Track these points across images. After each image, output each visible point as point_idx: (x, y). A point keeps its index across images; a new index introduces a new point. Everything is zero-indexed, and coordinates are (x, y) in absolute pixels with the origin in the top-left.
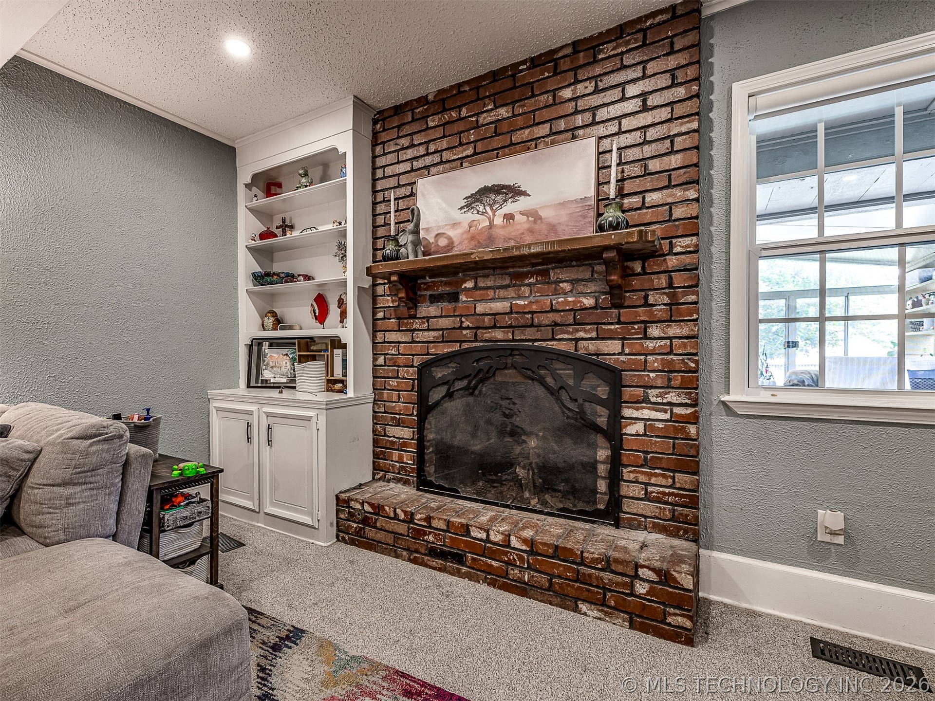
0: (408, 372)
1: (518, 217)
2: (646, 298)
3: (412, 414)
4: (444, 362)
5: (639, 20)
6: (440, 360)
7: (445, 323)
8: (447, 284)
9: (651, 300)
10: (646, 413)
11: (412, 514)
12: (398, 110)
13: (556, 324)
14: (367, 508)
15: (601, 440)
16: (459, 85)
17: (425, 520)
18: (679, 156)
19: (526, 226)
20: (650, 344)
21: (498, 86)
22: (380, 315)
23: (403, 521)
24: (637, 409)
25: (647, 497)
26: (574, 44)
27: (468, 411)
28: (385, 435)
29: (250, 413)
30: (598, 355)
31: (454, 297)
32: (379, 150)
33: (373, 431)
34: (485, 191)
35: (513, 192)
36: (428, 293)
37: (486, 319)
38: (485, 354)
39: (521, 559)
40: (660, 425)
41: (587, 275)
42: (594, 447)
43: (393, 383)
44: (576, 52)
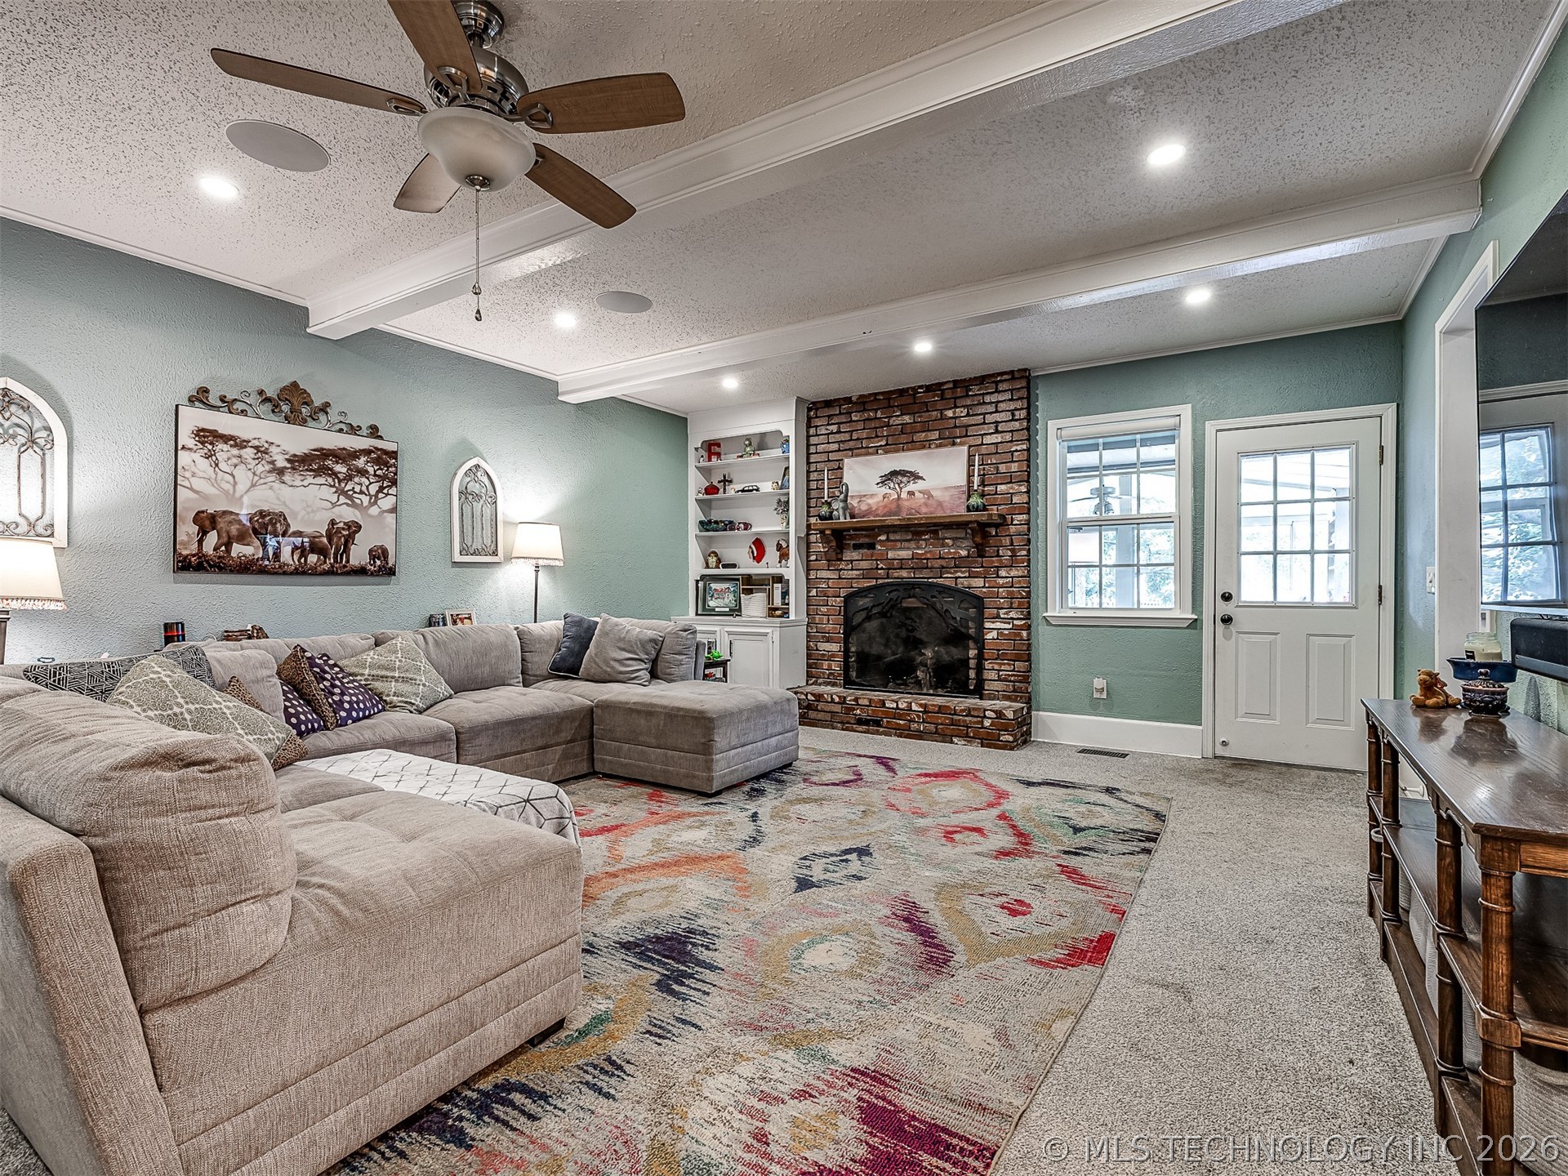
0: (835, 601)
1: (917, 494)
2: (998, 551)
3: (839, 633)
4: (864, 594)
5: (993, 375)
6: (862, 593)
7: (865, 565)
8: (866, 536)
9: (1001, 553)
10: (998, 625)
11: (845, 698)
12: (828, 404)
13: (943, 567)
14: (810, 697)
15: (971, 644)
16: (876, 394)
17: (854, 700)
18: (1016, 464)
19: (923, 501)
20: (1001, 581)
21: (905, 400)
22: (813, 558)
23: (838, 703)
24: (993, 622)
25: (1000, 680)
26: (955, 382)
27: (882, 629)
28: (817, 650)
29: (714, 632)
30: (969, 588)
31: (872, 546)
32: (812, 431)
33: (807, 647)
34: (894, 473)
35: (915, 476)
36: (853, 542)
37: (895, 562)
38: (895, 588)
39: (918, 716)
40: (1006, 632)
41: (963, 535)
42: (967, 648)
43: (824, 609)
44: (955, 387)
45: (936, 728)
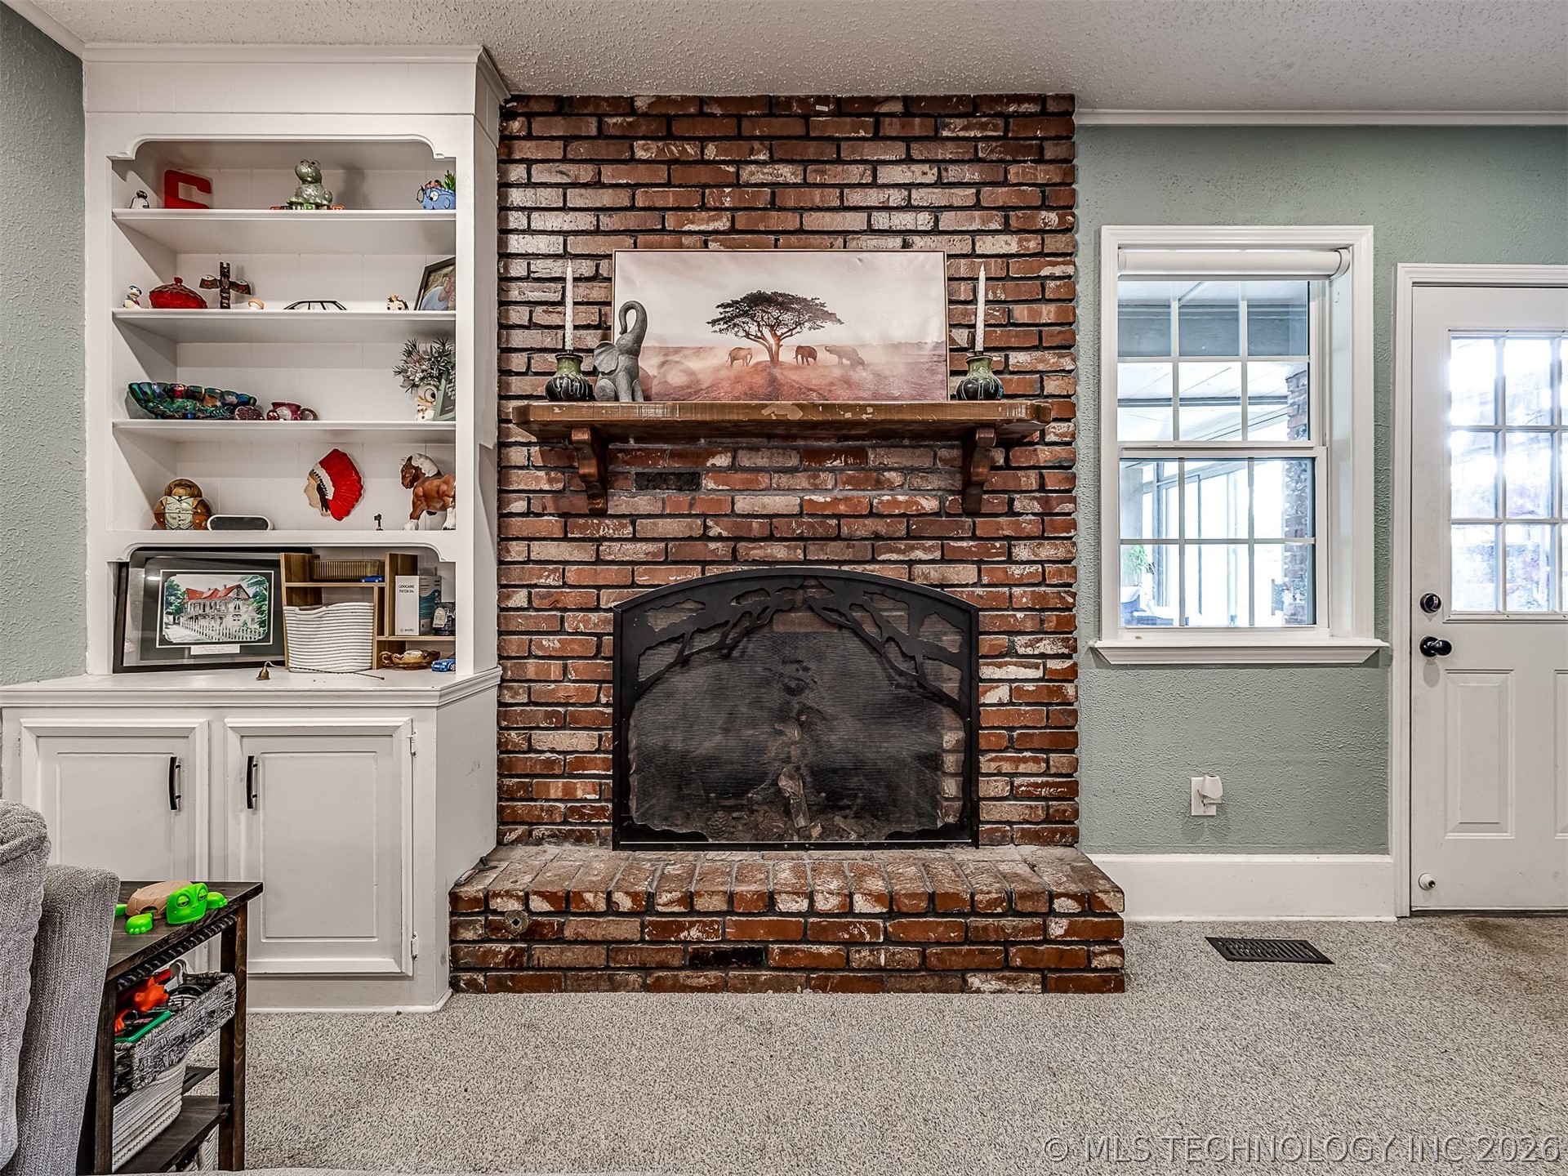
0: (586, 622)
1: (822, 355)
2: (1011, 502)
3: (597, 703)
4: (671, 601)
5: (998, 99)
6: (663, 597)
7: (671, 527)
8: (673, 455)
9: (1018, 507)
10: (1013, 672)
11: (651, 896)
12: (563, 106)
13: (878, 537)
14: (537, 904)
15: (948, 717)
16: (702, 101)
17: (679, 902)
18: (1052, 307)
19: (837, 373)
20: (1016, 571)
21: (777, 126)
22: (519, 506)
23: (630, 914)
24: (1000, 666)
25: (1014, 795)
26: (906, 100)
27: (718, 691)
28: (531, 750)
29: (184, 734)
30: (942, 586)
31: (690, 482)
32: (517, 173)
33: (499, 745)
34: (758, 301)
35: (811, 311)
36: (633, 470)
37: (755, 523)
38: (755, 585)
39: (873, 929)
40: (1031, 687)
41: (927, 463)
42: (934, 728)
43: (552, 643)
44: (907, 114)
45: (923, 955)
